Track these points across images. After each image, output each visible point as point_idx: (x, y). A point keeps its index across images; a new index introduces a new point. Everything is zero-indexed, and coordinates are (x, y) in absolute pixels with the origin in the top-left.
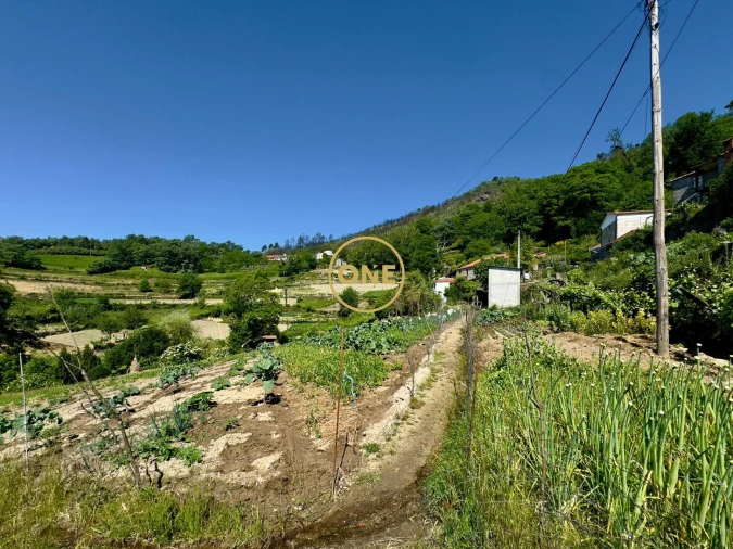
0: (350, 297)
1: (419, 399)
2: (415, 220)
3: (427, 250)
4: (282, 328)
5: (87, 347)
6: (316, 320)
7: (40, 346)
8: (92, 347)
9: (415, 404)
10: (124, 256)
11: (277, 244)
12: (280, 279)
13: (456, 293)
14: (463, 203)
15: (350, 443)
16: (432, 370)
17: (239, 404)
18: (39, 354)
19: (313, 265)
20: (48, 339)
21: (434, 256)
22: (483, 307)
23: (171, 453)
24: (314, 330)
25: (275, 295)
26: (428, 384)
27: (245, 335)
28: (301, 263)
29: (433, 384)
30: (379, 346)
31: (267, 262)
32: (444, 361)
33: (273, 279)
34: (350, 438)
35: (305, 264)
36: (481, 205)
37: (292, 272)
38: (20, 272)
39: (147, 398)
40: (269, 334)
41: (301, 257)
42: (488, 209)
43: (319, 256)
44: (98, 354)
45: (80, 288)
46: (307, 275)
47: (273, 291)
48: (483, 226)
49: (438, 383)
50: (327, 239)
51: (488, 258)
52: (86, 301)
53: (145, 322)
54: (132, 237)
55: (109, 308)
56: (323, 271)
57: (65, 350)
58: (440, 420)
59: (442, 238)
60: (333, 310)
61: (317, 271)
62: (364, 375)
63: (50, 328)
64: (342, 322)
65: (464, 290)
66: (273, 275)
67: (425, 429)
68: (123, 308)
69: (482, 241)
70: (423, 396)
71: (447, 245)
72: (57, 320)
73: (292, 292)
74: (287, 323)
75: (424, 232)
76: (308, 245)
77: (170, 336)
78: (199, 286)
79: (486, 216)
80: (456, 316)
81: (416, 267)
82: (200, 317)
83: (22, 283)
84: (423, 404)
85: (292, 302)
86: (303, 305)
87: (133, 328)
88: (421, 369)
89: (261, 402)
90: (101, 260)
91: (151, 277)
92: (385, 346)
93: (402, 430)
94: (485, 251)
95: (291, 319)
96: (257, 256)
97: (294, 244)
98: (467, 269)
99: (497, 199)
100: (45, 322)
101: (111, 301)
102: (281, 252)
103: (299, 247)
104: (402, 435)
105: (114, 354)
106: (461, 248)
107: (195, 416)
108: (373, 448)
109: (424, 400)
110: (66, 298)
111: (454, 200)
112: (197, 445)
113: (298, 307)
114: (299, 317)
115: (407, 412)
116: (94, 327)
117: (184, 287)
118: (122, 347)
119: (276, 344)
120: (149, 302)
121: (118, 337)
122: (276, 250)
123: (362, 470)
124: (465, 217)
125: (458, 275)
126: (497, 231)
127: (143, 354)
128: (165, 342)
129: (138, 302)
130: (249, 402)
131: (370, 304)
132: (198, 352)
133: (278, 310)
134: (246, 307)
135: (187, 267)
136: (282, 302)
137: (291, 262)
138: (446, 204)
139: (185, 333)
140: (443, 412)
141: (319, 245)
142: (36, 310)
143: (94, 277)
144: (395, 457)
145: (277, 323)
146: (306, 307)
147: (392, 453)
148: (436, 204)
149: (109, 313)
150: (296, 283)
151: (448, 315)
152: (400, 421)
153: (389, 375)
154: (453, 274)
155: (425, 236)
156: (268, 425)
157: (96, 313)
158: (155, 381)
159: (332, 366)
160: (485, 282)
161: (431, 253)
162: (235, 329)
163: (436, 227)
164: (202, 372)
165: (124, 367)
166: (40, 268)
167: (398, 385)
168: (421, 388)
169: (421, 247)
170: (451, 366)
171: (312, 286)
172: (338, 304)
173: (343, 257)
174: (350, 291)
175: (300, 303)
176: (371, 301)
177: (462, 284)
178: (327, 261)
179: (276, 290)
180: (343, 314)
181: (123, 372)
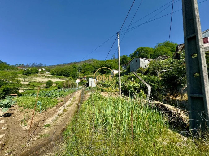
0: (49, 84)
2: (72, 64)
3: (75, 72)
4: (20, 91)
6: (36, 89)
9: (65, 111)
11: (23, 64)
12: (22, 75)
13: (81, 83)
16: (72, 101)
19: (37, 72)
21: (76, 74)
22: (87, 87)
24: (34, 92)
25: (19, 80)
28: (31, 72)
29: (71, 105)
30: (56, 96)
32: (75, 99)
33: (19, 75)
34: (39, 124)
35: (34, 71)
36: (89, 64)
37: (28, 74)
40: (14, 94)
41: (32, 69)
43: (40, 70)
46: (34, 75)
47: (18, 79)
48: (89, 68)
49: (73, 104)
50: (44, 65)
51: (89, 76)
56: (41, 74)
58: (72, 114)
59: (79, 70)
60: (43, 86)
61: (39, 74)
62: (49, 104)
64: (46, 90)
65: (83, 83)
66: (19, 74)
69: (88, 72)
70: (68, 108)
71: (80, 72)
73: (27, 80)
74: (23, 90)
75: (74, 68)
76: (36, 66)
79: (89, 66)
80: (80, 89)
81: (71, 76)
84: (67, 110)
85: (26, 83)
88: (68, 101)
92: (58, 95)
94: (89, 74)
95: (26, 89)
97: (31, 65)
98: (84, 78)
99: (92, 63)
102: (25, 67)
103: (32, 66)
106: (83, 73)
108: (47, 126)
109: (68, 109)
111: (83, 61)
113: (29, 85)
114: (29, 88)
115: (62, 113)
119: (17, 97)
122: (23, 66)
123: (41, 133)
124: (85, 66)
125: (82, 79)
126: (92, 70)
131: (56, 85)
133: (20, 85)
134: (4, 84)
136: (22, 83)
137: (28, 70)
138: (80, 62)
140: (73, 112)
141: (40, 66)
145: (18, 90)
146: (33, 85)
147: (54, 126)
148: (78, 62)
150: (29, 77)
151: (78, 88)
152: (59, 116)
153: (58, 104)
154: (81, 79)
155: (74, 69)
160: (88, 81)
163: (77, 67)
167: (60, 106)
168: (68, 106)
169: (73, 71)
170: (77, 100)
171: (35, 79)
172: (45, 84)
173: (49, 71)
174: (50, 81)
175: (30, 84)
176: (57, 84)
177: (83, 81)
178: (43, 72)
179: (20, 79)
180: (47, 88)
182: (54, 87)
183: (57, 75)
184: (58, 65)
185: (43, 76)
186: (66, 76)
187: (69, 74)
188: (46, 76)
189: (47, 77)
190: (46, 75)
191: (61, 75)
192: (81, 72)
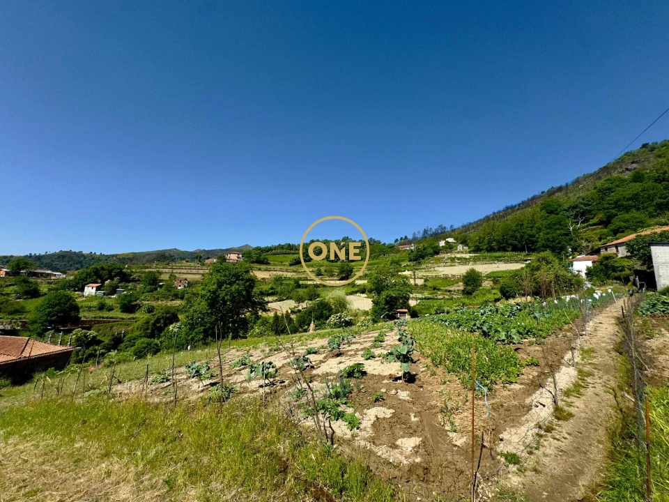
0: (472, 281)
1: (566, 408)
2: (539, 202)
3: (558, 229)
4: (412, 303)
5: (287, 311)
6: (441, 297)
7: (265, 310)
8: (289, 311)
9: (560, 415)
11: (406, 237)
12: (409, 263)
13: (604, 271)
14: (600, 178)
15: (485, 444)
16: (580, 371)
17: (384, 377)
18: (264, 314)
19: (437, 251)
20: (270, 305)
21: (566, 235)
22: (647, 289)
23: (339, 416)
24: (440, 307)
25: (406, 277)
26: (576, 390)
27: (384, 308)
28: (426, 250)
29: (582, 390)
30: (508, 336)
31: (398, 251)
32: (594, 361)
33: (403, 264)
34: (486, 437)
35: (430, 251)
36: (627, 176)
37: (419, 258)
38: (259, 266)
39: (320, 357)
40: (402, 308)
41: (426, 245)
42: (638, 178)
43: (442, 243)
44: (293, 316)
45: (285, 274)
46: (432, 260)
47: (404, 273)
48: (635, 197)
49: (590, 391)
50: (448, 229)
51: (647, 232)
52: (288, 282)
53: (318, 296)
55: (299, 286)
56: (446, 256)
57: (276, 312)
58: (599, 442)
59: (576, 216)
60: (456, 288)
61: (441, 256)
62: (495, 366)
63: (270, 299)
64: (466, 301)
65: (614, 269)
66: (403, 261)
67: (577, 449)
68: (306, 286)
69: (634, 213)
70: (570, 405)
71: (583, 222)
72: (273, 294)
73: (419, 274)
74: (416, 299)
75: (552, 212)
76: (432, 235)
77: (333, 307)
78: (351, 271)
79: (637, 187)
80: (606, 301)
81: (545, 247)
82: (352, 293)
83: (259, 272)
84: (571, 415)
85: (420, 282)
86: (429, 284)
87: (311, 300)
88: (564, 369)
89: (400, 378)
90: (296, 256)
91: (322, 266)
92: (516, 338)
93: (545, 443)
94: (641, 224)
95: (420, 296)
96: (391, 247)
97: (420, 236)
98: (617, 246)
100: (269, 295)
101: (301, 282)
102: (410, 242)
103: (424, 238)
104: (548, 451)
105: (301, 317)
106: (605, 223)
107: (352, 382)
108: (513, 459)
109: (572, 410)
110: (278, 280)
111: (586, 177)
112: (355, 411)
113: (425, 286)
114: (426, 294)
115: (551, 422)
116: (291, 298)
117: (341, 272)
118: (305, 313)
119: (408, 317)
121: (303, 305)
122: (406, 241)
123: (502, 482)
124: (604, 192)
125: (603, 252)
126: (658, 200)
127: (317, 318)
128: (329, 311)
129: (315, 283)
130: (390, 377)
131: (494, 283)
132: (351, 320)
133: (409, 289)
134: (384, 287)
136: (412, 282)
137: (418, 250)
138: (577, 181)
139: (342, 305)
140: (602, 432)
141: (441, 234)
142: (265, 288)
143: (293, 267)
144: (541, 477)
145: (408, 300)
146: (433, 286)
147: (535, 470)
148: (563, 184)
149: (299, 290)
150: (423, 266)
151: (594, 299)
152: (543, 432)
153: (524, 371)
154: (597, 252)
155: (553, 216)
156: (407, 405)
157: (293, 290)
158: (324, 342)
159: (461, 351)
160: (648, 259)
161: (563, 232)
162: (376, 303)
163: (566, 206)
164: (354, 340)
165: (306, 327)
166: (267, 263)
168: (567, 393)
169: (549, 227)
170: (606, 369)
171: (436, 269)
172: (461, 283)
173: (464, 242)
174: (473, 271)
175: (427, 283)
176: (495, 281)
177: (611, 262)
178: (450, 248)
179: (407, 273)
180: (467, 293)
181: (306, 331)
182: (489, 291)
183: (491, 250)
184: (487, 219)
185: (453, 260)
186: (522, 250)
187: (533, 242)
188: (459, 259)
189: (464, 261)
190: (459, 256)
191: (505, 250)
192: (592, 222)
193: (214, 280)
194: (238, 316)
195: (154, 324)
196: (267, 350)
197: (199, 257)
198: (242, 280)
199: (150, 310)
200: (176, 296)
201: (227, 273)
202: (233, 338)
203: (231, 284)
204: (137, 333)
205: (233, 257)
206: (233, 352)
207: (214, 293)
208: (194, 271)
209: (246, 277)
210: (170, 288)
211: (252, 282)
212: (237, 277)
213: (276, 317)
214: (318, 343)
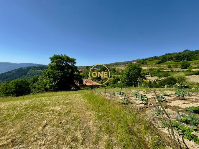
5: (154, 80)
7: (145, 79)
8: (155, 80)
10: (164, 59)
18: (145, 81)
20: (147, 78)
38: (143, 65)
39: (171, 98)
44: (157, 82)
45: (153, 67)
52: (155, 70)
53: (169, 75)
54: (166, 54)
55: (160, 72)
57: (150, 80)
63: (148, 76)
68: (163, 72)
72: (149, 74)
77: (177, 80)
78: (189, 65)
82: (189, 75)
83: (143, 67)
87: (165, 77)
90: (158, 61)
91: (171, 64)
100: (147, 74)
101: (160, 70)
105: (160, 83)
110: (151, 69)
116: (156, 76)
117: (182, 66)
118: (163, 81)
120: (170, 70)
121: (162, 79)
127: (168, 84)
128: (175, 81)
129: (167, 70)
132: (188, 86)
135: (184, 60)
139: (183, 79)
142: (145, 72)
143: (157, 65)
149: (160, 73)
158: (174, 93)
165: (163, 86)
166: (147, 64)
181: (162, 88)
193: (128, 69)
194: (136, 80)
195: (115, 81)
196: (146, 91)
197: (124, 63)
198: (137, 69)
199: (114, 77)
200: (119, 74)
201: (132, 67)
202: (135, 86)
203: (133, 70)
204: (111, 82)
205: (135, 63)
206: (134, 90)
207: (128, 73)
208: (124, 67)
209: (138, 68)
210: (118, 72)
211: (140, 70)
212: (135, 68)
213: (150, 82)
214: (169, 92)
